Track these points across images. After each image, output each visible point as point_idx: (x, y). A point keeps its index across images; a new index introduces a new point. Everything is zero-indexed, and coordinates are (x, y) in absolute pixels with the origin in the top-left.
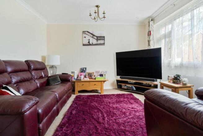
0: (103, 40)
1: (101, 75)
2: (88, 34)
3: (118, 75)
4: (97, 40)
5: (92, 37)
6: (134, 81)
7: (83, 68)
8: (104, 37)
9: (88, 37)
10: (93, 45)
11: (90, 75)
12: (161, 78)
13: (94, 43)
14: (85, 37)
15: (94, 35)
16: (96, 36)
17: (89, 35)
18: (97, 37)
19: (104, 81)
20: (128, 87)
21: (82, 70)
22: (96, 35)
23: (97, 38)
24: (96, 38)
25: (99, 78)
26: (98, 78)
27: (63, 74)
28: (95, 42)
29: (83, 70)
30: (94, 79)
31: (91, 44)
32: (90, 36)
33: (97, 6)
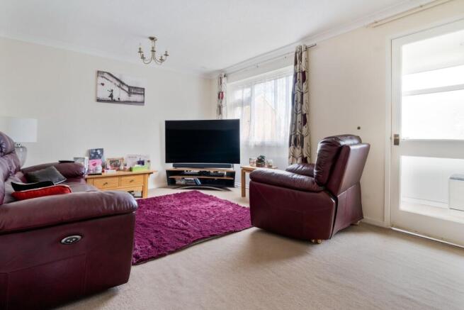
0: (141, 94)
1: (142, 163)
2: (111, 78)
3: (168, 161)
4: (130, 93)
5: (119, 87)
6: (196, 171)
7: (96, 150)
8: (144, 89)
9: (110, 85)
10: (119, 102)
11: (115, 164)
12: (238, 162)
13: (122, 100)
14: (103, 84)
15: (123, 84)
16: (127, 86)
17: (111, 82)
18: (129, 87)
19: (150, 174)
20: (188, 180)
21: (93, 155)
22: (126, 83)
23: (129, 90)
24: (127, 89)
25: (138, 169)
26: (136, 168)
27: (61, 162)
28: (124, 96)
29: (96, 153)
30: (128, 171)
31: (117, 99)
32: (115, 84)
33: (152, 39)
